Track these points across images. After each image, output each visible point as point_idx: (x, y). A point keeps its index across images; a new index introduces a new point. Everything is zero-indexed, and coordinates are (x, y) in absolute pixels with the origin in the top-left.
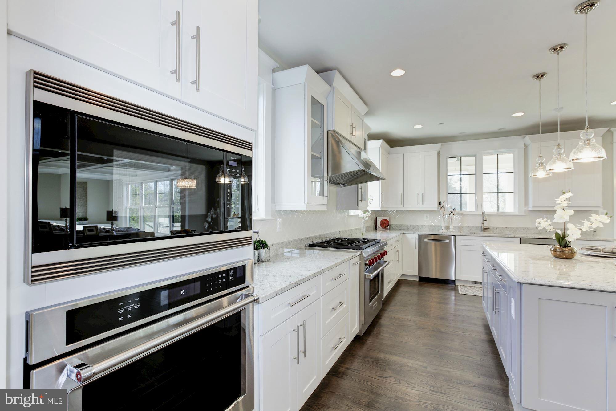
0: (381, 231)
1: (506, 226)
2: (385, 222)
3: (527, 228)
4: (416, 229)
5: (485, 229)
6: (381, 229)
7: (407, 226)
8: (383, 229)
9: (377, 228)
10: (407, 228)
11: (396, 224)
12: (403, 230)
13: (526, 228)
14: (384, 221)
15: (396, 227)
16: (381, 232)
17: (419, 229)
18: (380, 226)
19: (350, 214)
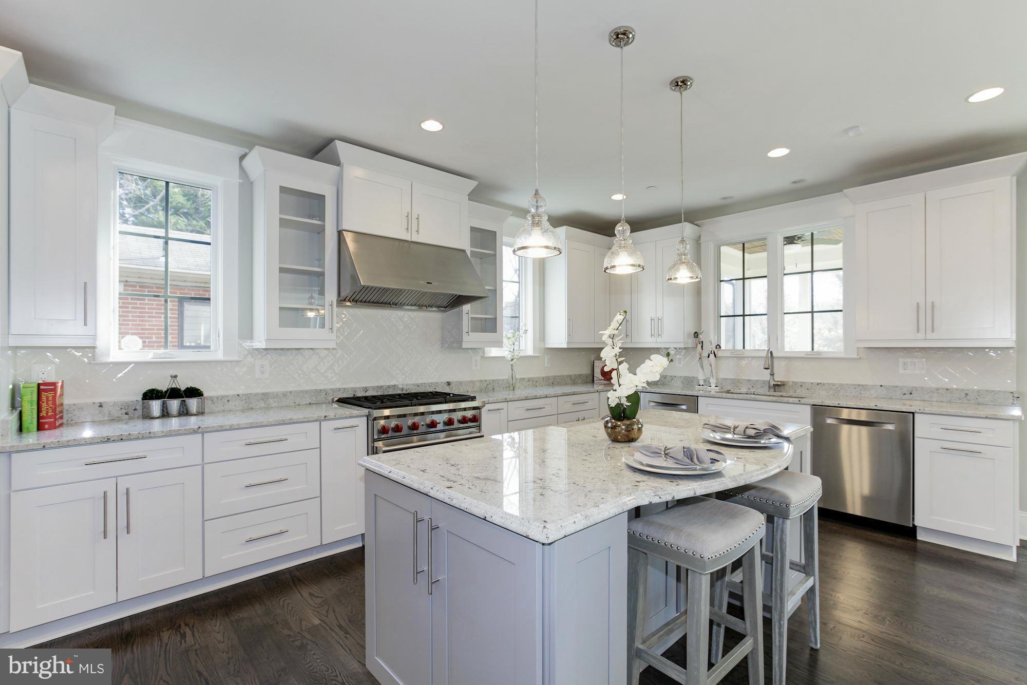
0: (602, 384)
1: (819, 381)
3: (863, 386)
5: (778, 386)
8: (606, 382)
9: (595, 379)
13: (859, 385)
18: (601, 377)
19: (487, 355)
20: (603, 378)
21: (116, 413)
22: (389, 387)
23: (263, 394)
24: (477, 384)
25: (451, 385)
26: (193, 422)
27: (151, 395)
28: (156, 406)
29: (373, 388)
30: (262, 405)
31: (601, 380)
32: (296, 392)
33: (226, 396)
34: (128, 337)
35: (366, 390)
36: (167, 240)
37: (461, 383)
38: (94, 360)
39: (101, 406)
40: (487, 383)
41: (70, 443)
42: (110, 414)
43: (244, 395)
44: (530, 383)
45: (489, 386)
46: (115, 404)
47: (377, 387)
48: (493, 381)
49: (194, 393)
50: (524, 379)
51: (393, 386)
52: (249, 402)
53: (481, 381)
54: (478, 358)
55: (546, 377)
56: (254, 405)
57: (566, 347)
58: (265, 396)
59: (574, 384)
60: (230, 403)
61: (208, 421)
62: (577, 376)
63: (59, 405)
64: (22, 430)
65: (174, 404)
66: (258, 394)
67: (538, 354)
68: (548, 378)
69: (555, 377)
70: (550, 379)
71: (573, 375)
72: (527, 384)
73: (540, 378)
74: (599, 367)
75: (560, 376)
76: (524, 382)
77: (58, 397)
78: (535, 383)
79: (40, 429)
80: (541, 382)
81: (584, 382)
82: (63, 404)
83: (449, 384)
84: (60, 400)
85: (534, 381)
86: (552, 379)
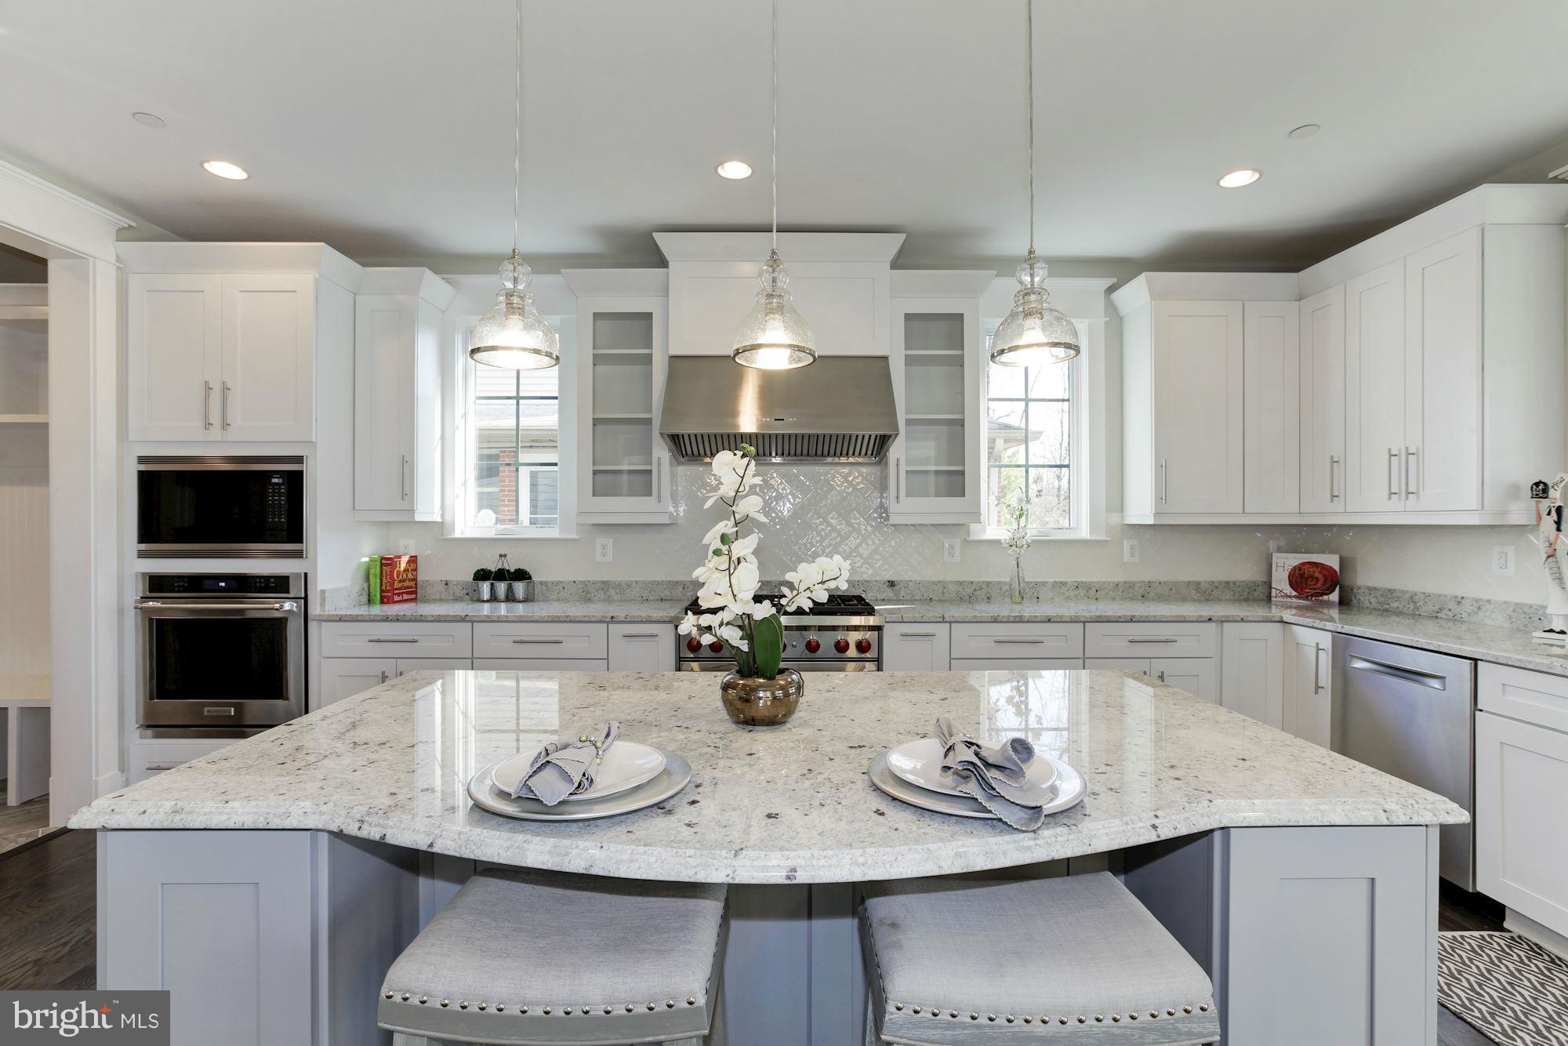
0: (1290, 607)
2: (1317, 574)
4: (1451, 614)
6: (1294, 600)
7: (1412, 598)
8: (1302, 602)
9: (1273, 594)
10: (1412, 606)
11: (1371, 584)
12: (1398, 616)
14: (1307, 570)
15: (1373, 600)
16: (1294, 611)
17: (1464, 616)
18: (1289, 590)
19: (973, 537)
20: (1294, 593)
21: (459, 592)
23: (602, 582)
24: (953, 588)
25: (898, 587)
26: (520, 609)
27: (482, 575)
28: (485, 587)
30: (602, 595)
31: (1290, 597)
33: (561, 582)
34: (485, 511)
38: (443, 535)
39: (446, 584)
40: (974, 587)
41: (359, 618)
42: (454, 593)
43: (581, 581)
44: (1082, 592)
45: (978, 593)
46: (458, 583)
48: (988, 584)
49: (521, 575)
50: (1064, 584)
52: (586, 592)
53: (961, 583)
54: (957, 542)
55: (1125, 582)
56: (592, 595)
57: (1152, 523)
58: (605, 585)
59: (1207, 600)
60: (565, 591)
61: (538, 610)
62: (1217, 584)
63: (404, 581)
64: (370, 602)
65: (502, 587)
66: (597, 582)
67: (1103, 537)
68: (1130, 585)
69: (1150, 584)
70: (1136, 587)
71: (1205, 582)
72: (1072, 593)
73: (1109, 584)
74: (1286, 568)
75: (1165, 582)
76: (1064, 589)
77: (399, 573)
78: (1092, 592)
79: (382, 602)
80: (1111, 593)
81: (1242, 597)
82: (415, 580)
83: (892, 584)
84: (405, 576)
85: (1090, 588)
86: (1141, 587)
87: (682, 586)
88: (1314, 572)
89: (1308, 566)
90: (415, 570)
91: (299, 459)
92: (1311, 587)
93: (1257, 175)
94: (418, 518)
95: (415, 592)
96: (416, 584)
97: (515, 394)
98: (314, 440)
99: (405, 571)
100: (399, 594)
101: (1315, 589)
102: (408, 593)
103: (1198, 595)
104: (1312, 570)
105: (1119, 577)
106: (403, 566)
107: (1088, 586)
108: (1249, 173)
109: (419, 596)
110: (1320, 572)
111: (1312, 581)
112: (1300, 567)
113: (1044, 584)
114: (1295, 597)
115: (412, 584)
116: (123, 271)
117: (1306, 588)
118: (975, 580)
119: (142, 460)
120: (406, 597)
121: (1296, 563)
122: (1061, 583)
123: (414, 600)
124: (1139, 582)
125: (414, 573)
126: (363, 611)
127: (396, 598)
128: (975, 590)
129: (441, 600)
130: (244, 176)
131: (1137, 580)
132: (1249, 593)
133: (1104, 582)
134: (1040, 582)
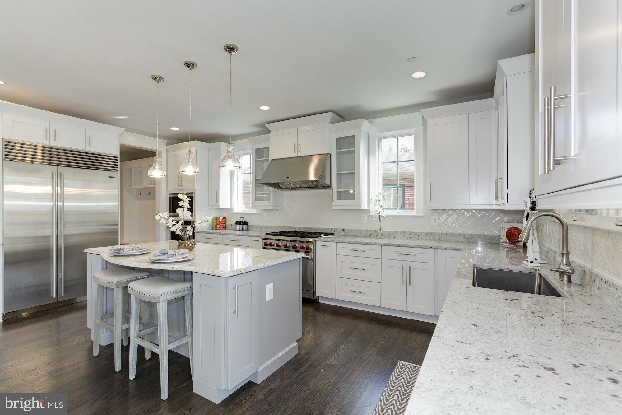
0: (506, 247)
8: (510, 245)
9: (501, 241)
14: (512, 231)
18: (506, 240)
20: (508, 241)
21: (233, 227)
22: (310, 228)
24: (364, 232)
25: (345, 231)
26: (245, 233)
27: (237, 223)
28: (238, 226)
29: (303, 228)
30: (265, 230)
31: (506, 243)
32: (275, 227)
33: (255, 226)
35: (300, 228)
36: (250, 173)
37: (351, 230)
38: (231, 212)
39: (231, 225)
41: (202, 232)
43: (260, 226)
44: (412, 236)
46: (233, 225)
47: (305, 228)
48: (376, 231)
49: (245, 223)
50: (405, 232)
51: (312, 228)
52: (261, 229)
53: (366, 231)
54: (366, 216)
55: (431, 233)
56: (263, 230)
58: (266, 227)
60: (257, 228)
62: (474, 235)
63: (221, 224)
64: (213, 229)
65: (241, 226)
66: (264, 226)
67: (422, 215)
68: (433, 234)
69: (442, 234)
70: (436, 235)
71: (468, 234)
72: (408, 236)
73: (424, 234)
74: (506, 229)
75: (449, 234)
76: (405, 235)
77: (219, 222)
78: (417, 236)
79: (215, 229)
80: (425, 237)
81: (487, 242)
82: (225, 224)
83: (343, 230)
84: (221, 223)
85: (416, 235)
86: (438, 235)
87: (284, 228)
88: (515, 231)
89: (513, 229)
90: (225, 221)
91: (192, 193)
92: (514, 239)
93: (425, 74)
94: (220, 207)
95: (225, 227)
96: (225, 225)
97: (250, 172)
98: (195, 188)
99: (221, 221)
100: (219, 227)
101: (515, 240)
102: (222, 227)
103: (465, 240)
104: (514, 230)
105: (430, 230)
106: (221, 220)
107: (415, 234)
108: (422, 73)
109: (226, 228)
110: (517, 232)
111: (514, 236)
112: (510, 229)
113: (397, 232)
114: (508, 243)
115: (224, 225)
116: (167, 151)
117: (512, 239)
118: (372, 230)
119: (170, 194)
120: (221, 228)
121: (509, 227)
122: (404, 232)
123: (225, 229)
124: (437, 233)
125: (225, 222)
126: (211, 231)
127: (218, 228)
128: (371, 233)
129: (231, 229)
130: (178, 129)
131: (436, 232)
132: (491, 240)
133: (422, 233)
134: (396, 231)
